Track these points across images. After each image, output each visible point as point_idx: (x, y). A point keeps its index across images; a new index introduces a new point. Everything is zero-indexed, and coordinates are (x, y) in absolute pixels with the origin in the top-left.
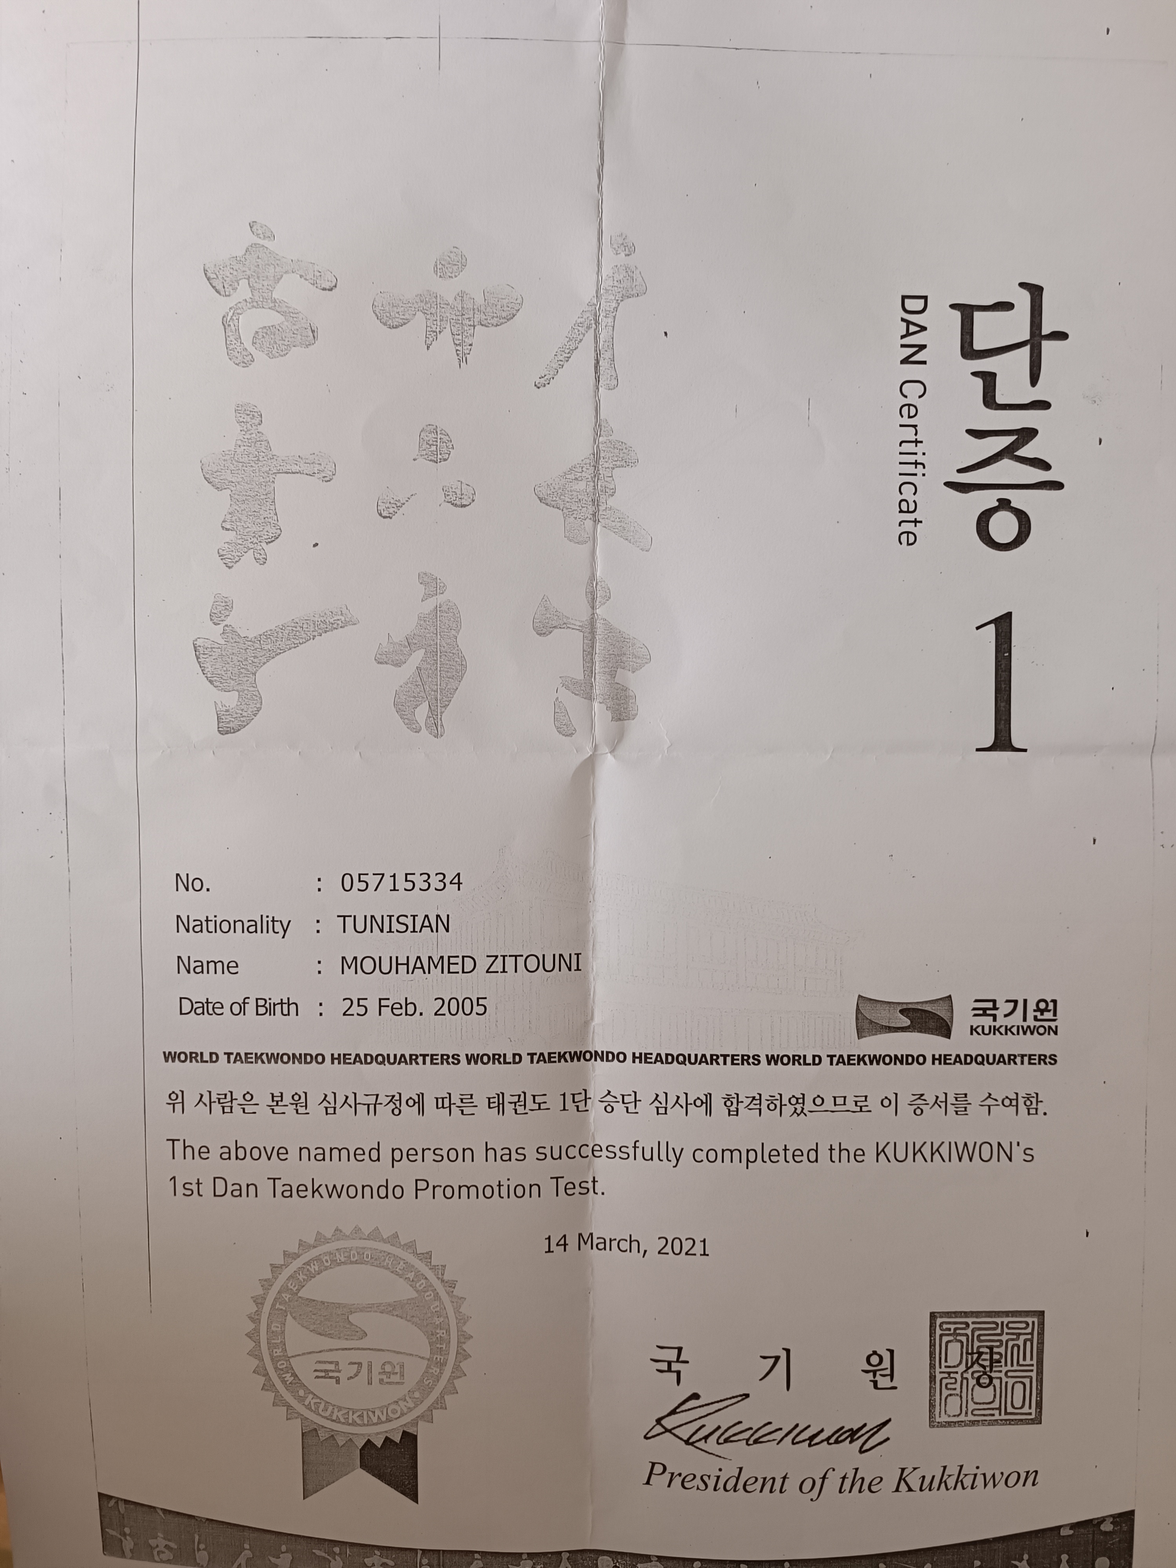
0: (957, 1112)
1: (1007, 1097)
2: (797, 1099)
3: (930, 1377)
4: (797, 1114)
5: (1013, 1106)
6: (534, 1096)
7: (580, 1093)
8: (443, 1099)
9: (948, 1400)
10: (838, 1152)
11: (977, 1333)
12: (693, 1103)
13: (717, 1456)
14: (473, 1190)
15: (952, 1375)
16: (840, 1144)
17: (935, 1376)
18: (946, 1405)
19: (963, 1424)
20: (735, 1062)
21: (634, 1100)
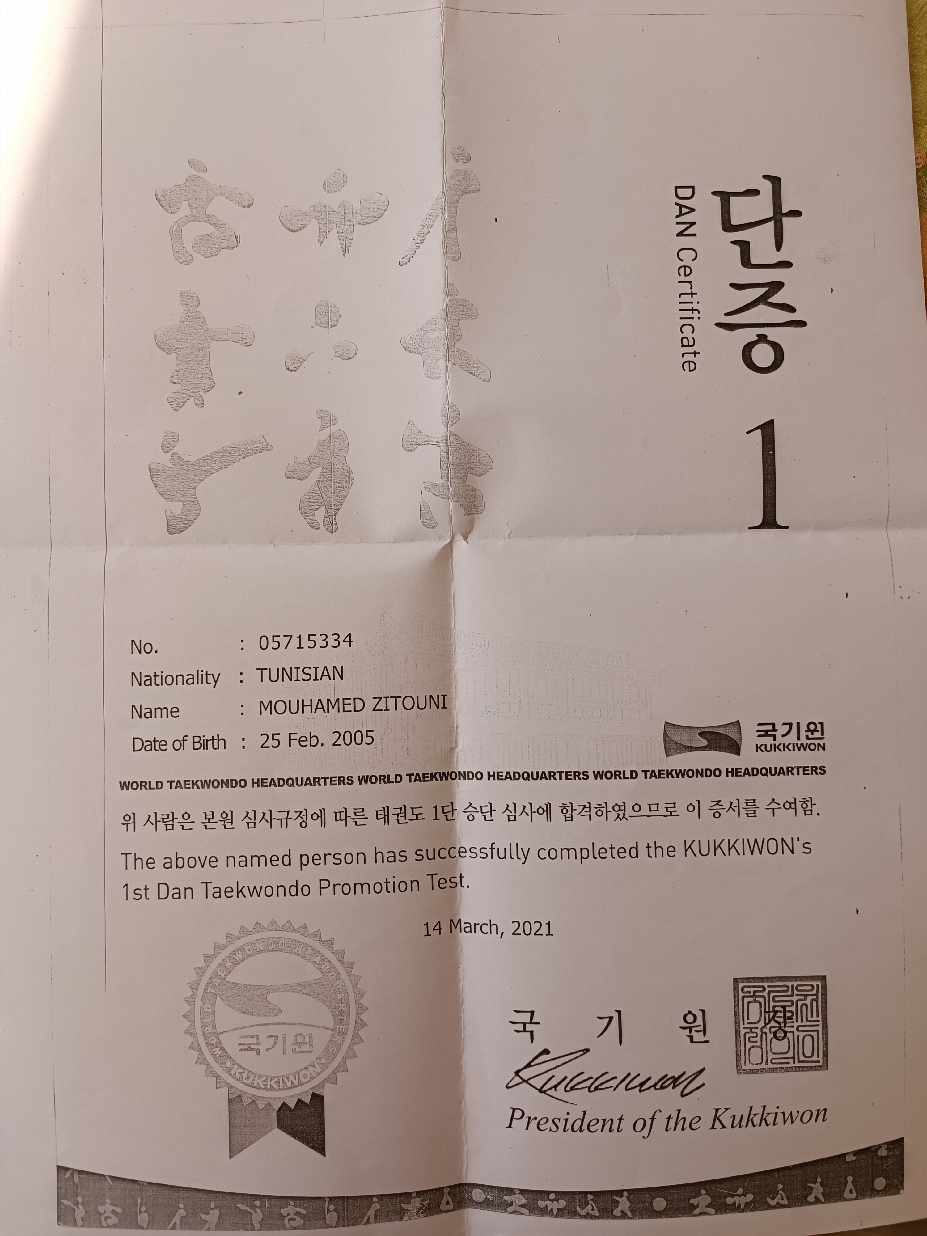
0: (747, 814)
1: (787, 802)
2: (620, 806)
3: (736, 1032)
4: (620, 818)
5: (792, 808)
6: (412, 809)
7: (448, 806)
8: (340, 813)
9: (751, 1051)
10: (654, 849)
11: (772, 995)
12: (536, 811)
13: (565, 1102)
14: (366, 887)
15: (753, 1030)
16: (655, 842)
17: (740, 1031)
18: (749, 1055)
19: (764, 1071)
20: (569, 777)
21: (490, 810)
